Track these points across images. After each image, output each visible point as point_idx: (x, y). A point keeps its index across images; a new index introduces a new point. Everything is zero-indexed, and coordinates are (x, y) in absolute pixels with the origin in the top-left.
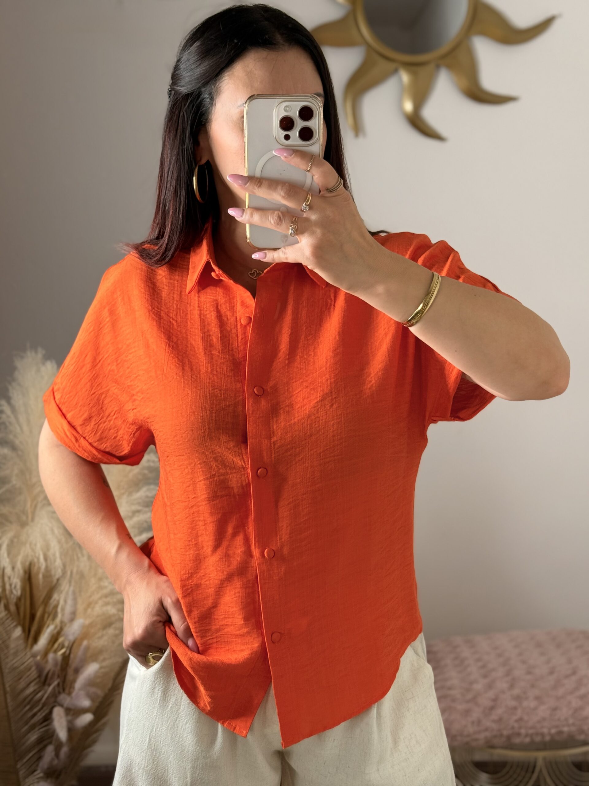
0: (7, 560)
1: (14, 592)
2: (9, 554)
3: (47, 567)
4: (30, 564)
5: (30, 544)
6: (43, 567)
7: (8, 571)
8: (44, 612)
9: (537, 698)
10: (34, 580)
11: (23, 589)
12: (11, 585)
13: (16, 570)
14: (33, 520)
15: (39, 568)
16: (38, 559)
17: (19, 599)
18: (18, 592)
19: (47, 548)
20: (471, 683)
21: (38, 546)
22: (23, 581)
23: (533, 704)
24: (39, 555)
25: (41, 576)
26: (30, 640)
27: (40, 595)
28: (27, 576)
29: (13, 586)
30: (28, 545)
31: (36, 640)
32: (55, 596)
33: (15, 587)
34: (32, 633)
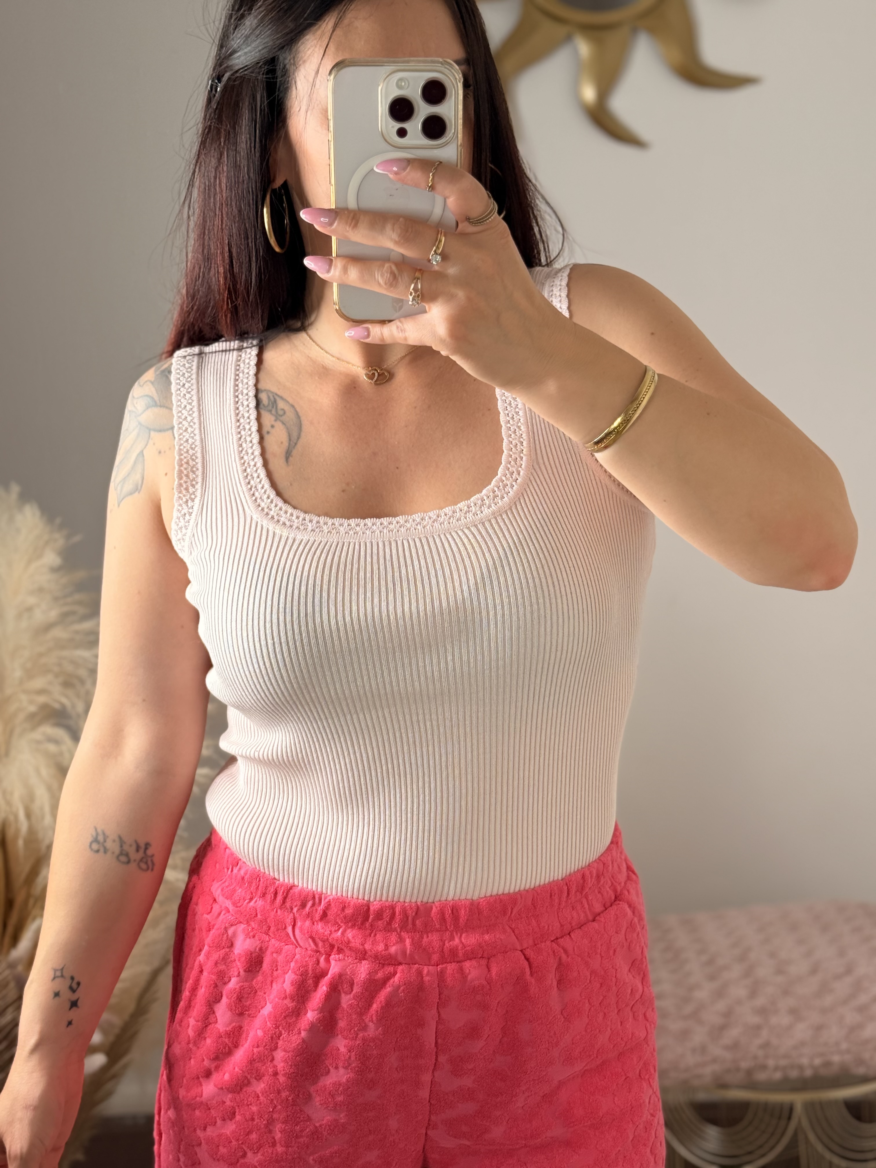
3: (29, 828)
4: (3, 824)
6: (24, 827)
9: (792, 1011)
10: (10, 846)
14: (8, 754)
15: (18, 830)
16: (16, 816)
19: (30, 798)
20: (691, 989)
21: (17, 796)
23: (786, 1020)
24: (18, 810)
25: (20, 842)
26: (7, 941)
27: (20, 871)
31: (14, 941)
34: (10, 930)
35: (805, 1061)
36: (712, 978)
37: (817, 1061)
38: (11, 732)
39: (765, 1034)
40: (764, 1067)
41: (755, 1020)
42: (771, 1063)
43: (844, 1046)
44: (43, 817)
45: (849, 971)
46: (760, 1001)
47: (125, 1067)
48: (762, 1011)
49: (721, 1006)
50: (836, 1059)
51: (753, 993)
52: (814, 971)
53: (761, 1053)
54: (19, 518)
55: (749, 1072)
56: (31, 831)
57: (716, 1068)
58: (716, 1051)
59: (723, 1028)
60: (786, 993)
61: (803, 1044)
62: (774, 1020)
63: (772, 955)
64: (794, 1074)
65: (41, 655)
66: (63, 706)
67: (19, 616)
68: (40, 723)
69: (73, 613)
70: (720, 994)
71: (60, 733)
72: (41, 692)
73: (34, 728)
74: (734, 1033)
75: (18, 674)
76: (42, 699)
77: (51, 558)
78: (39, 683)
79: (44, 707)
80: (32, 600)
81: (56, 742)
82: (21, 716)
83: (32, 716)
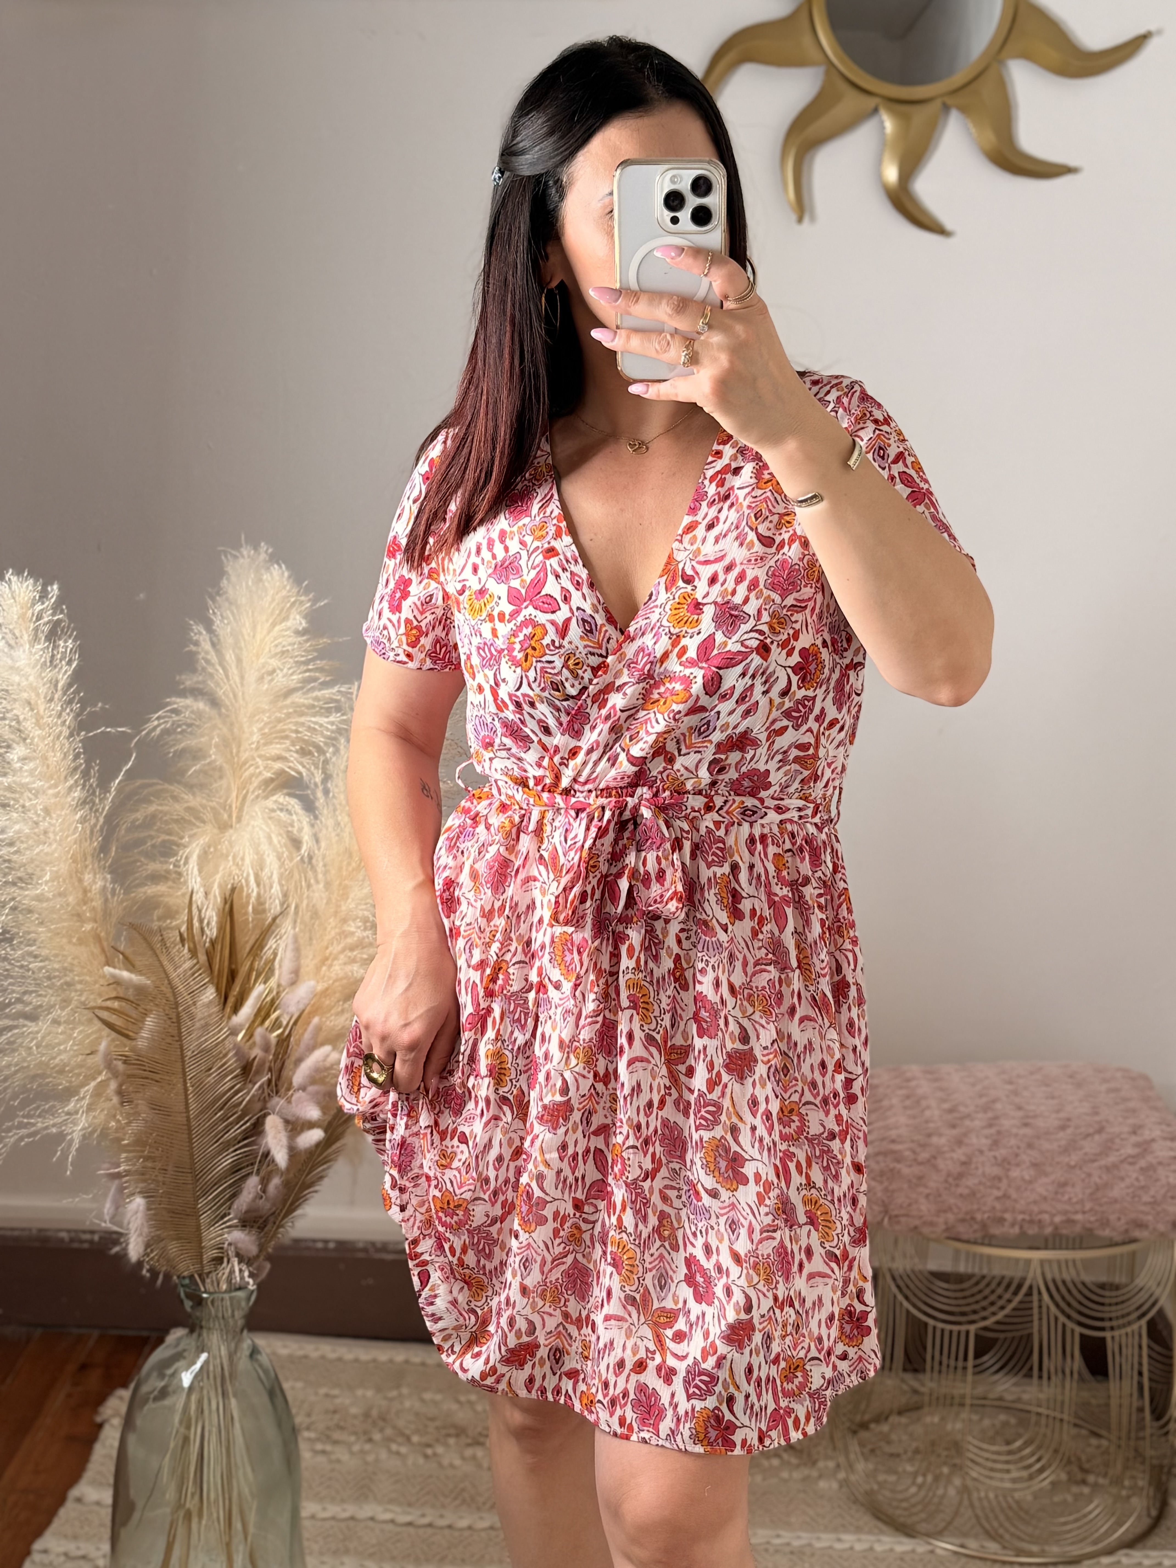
0: (199, 879)
1: (208, 932)
2: (200, 871)
3: (259, 895)
4: (233, 889)
5: (234, 858)
6: (255, 894)
7: (199, 897)
8: (251, 969)
9: (1035, 1165)
10: (236, 916)
11: (221, 928)
12: (201, 921)
13: (211, 896)
14: (239, 819)
15: (249, 896)
16: (247, 880)
17: (213, 943)
18: (212, 932)
19: (260, 865)
20: (929, 1135)
21: (247, 861)
22: (221, 914)
23: (1028, 1174)
24: (248, 875)
25: (250, 908)
26: (228, 1009)
27: (246, 941)
28: (228, 906)
29: (206, 922)
30: (230, 858)
31: (236, 1010)
32: (271, 943)
33: (208, 924)
34: (231, 1000)
35: (1046, 1217)
36: (954, 1126)
37: (1058, 1219)
38: (245, 798)
39: (1004, 1185)
40: (1001, 1221)
41: (996, 1171)
42: (1008, 1216)
43: (1088, 1206)
44: (271, 887)
45: (1100, 1130)
46: (1002, 1152)
47: (337, 1152)
48: (1004, 1163)
49: (959, 1154)
50: (1079, 1217)
51: (995, 1144)
52: (1063, 1128)
53: (998, 1206)
54: (266, 577)
55: (984, 1226)
56: (260, 901)
57: (951, 1217)
58: (952, 1201)
59: (960, 1176)
60: (1030, 1146)
61: (1045, 1199)
62: (1015, 1173)
63: (1019, 1108)
64: (1032, 1231)
65: (279, 721)
66: (300, 773)
67: (261, 679)
68: (273, 792)
69: (315, 680)
70: (960, 1143)
71: (294, 804)
72: (279, 758)
73: (266, 798)
74: (971, 1182)
75: (255, 738)
76: (278, 765)
77: (297, 621)
78: (276, 749)
79: (281, 773)
80: (274, 663)
81: (289, 812)
82: (256, 782)
83: (267, 782)
